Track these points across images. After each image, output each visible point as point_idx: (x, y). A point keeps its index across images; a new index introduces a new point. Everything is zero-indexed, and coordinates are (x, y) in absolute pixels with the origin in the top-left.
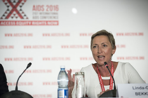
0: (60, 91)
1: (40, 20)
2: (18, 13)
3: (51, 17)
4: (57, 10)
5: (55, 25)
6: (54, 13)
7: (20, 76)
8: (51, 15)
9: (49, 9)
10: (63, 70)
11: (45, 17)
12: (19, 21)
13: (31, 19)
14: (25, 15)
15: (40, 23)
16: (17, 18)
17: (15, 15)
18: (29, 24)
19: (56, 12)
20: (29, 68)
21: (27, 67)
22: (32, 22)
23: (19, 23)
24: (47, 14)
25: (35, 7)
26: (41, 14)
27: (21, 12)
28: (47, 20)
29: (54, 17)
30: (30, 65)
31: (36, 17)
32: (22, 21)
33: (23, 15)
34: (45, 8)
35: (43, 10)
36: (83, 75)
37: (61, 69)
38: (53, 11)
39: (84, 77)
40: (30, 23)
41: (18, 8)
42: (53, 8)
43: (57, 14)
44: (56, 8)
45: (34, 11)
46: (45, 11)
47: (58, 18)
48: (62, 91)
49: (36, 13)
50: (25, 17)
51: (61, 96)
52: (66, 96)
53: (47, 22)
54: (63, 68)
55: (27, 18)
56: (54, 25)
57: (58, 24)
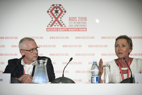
0: (93, 78)
1: (74, 27)
2: (59, 23)
3: (81, 26)
4: (86, 21)
5: (85, 31)
6: (84, 23)
7: (65, 67)
8: (81, 24)
9: (80, 20)
10: (95, 63)
11: (77, 26)
12: (59, 28)
13: (67, 27)
14: (64, 24)
15: (74, 30)
16: (58, 26)
17: (56, 24)
18: (66, 31)
19: (85, 21)
20: (71, 61)
21: (70, 61)
22: (68, 28)
23: (60, 29)
24: (79, 23)
25: (71, 18)
26: (74, 23)
27: (61, 22)
28: (79, 27)
29: (84, 26)
30: (71, 59)
31: (71, 26)
32: (61, 28)
33: (62, 24)
34: (78, 19)
35: (76, 20)
36: (110, 67)
37: (94, 62)
38: (83, 21)
39: (110, 68)
40: (67, 29)
41: (59, 19)
42: (83, 19)
43: (85, 23)
44: (85, 19)
45: (70, 21)
46: (77, 21)
47: (86, 26)
48: (94, 78)
49: (71, 23)
50: (64, 26)
51: (94, 81)
52: (97, 82)
53: (79, 28)
54: (95, 61)
55: (65, 26)
56: (83, 31)
57: (86, 31)
